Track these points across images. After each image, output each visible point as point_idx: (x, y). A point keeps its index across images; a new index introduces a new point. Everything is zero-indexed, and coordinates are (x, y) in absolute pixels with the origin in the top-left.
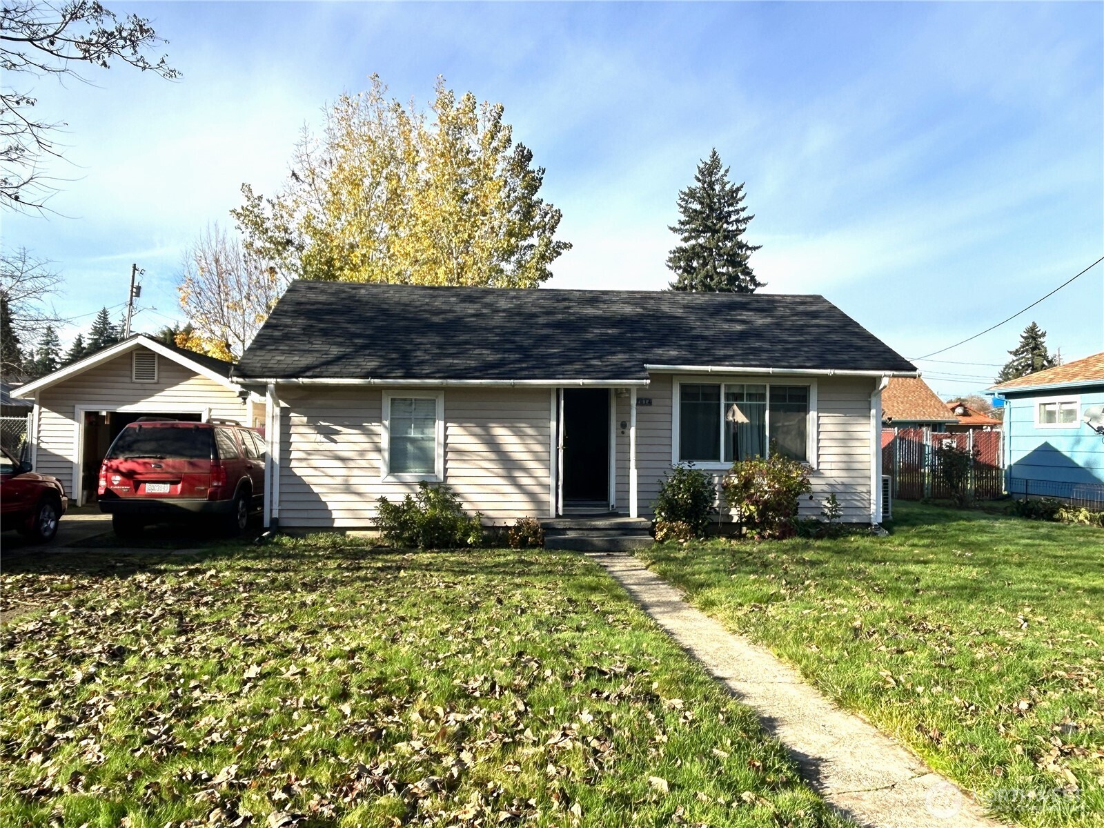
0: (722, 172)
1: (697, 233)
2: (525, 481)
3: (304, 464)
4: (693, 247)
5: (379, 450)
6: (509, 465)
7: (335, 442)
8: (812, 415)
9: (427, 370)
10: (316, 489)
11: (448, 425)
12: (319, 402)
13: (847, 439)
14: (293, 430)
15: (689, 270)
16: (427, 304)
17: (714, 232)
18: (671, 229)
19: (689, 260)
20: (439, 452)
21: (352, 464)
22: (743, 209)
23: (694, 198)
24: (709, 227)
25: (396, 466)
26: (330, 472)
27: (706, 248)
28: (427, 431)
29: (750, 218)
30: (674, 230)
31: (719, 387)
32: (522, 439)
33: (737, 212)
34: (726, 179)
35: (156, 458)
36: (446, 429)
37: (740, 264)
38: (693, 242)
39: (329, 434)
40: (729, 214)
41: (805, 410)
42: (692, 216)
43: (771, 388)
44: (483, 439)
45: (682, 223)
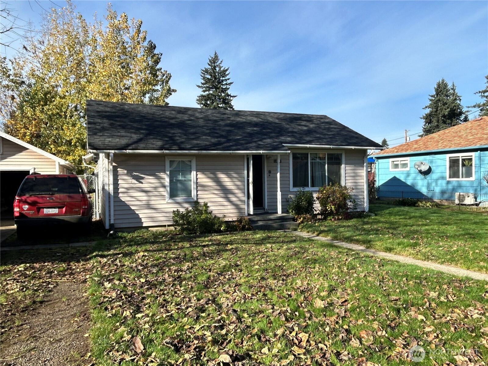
0: (219, 62)
1: (209, 89)
2: (234, 199)
3: (125, 195)
4: (208, 95)
5: (164, 187)
6: (226, 192)
7: (142, 183)
8: (343, 166)
9: (188, 146)
10: (133, 208)
11: (198, 173)
12: (133, 163)
13: (355, 176)
14: (119, 177)
15: (206, 105)
16: (162, 114)
17: (216, 88)
18: (197, 86)
19: (206, 100)
20: (193, 186)
21: (151, 194)
22: (229, 79)
23: (207, 72)
24: (215, 86)
25: (173, 195)
26: (140, 198)
27: (214, 95)
28: (187, 176)
29: (232, 83)
30: (199, 86)
31: (308, 154)
32: (232, 179)
33: (226, 80)
34: (221, 65)
35: (50, 194)
36: (197, 175)
37: (228, 103)
38: (207, 93)
39: (139, 179)
40: (222, 81)
41: (340, 164)
42: (207, 81)
43: (328, 154)
44: (214, 180)
45: (203, 84)
